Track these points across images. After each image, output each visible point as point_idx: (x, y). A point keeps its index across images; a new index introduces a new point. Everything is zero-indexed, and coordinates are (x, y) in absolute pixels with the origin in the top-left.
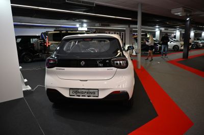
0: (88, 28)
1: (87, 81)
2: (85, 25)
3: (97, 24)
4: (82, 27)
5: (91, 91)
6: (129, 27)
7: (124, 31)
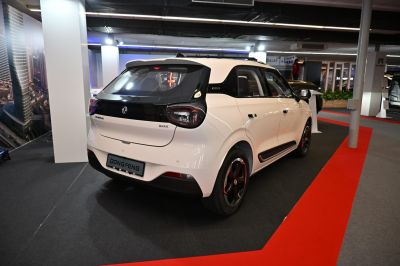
0: (268, 54)
1: (129, 143)
2: (262, 47)
3: (294, 45)
4: (255, 50)
5: (132, 163)
6: (377, 49)
7: (353, 59)
